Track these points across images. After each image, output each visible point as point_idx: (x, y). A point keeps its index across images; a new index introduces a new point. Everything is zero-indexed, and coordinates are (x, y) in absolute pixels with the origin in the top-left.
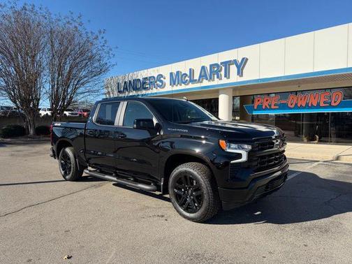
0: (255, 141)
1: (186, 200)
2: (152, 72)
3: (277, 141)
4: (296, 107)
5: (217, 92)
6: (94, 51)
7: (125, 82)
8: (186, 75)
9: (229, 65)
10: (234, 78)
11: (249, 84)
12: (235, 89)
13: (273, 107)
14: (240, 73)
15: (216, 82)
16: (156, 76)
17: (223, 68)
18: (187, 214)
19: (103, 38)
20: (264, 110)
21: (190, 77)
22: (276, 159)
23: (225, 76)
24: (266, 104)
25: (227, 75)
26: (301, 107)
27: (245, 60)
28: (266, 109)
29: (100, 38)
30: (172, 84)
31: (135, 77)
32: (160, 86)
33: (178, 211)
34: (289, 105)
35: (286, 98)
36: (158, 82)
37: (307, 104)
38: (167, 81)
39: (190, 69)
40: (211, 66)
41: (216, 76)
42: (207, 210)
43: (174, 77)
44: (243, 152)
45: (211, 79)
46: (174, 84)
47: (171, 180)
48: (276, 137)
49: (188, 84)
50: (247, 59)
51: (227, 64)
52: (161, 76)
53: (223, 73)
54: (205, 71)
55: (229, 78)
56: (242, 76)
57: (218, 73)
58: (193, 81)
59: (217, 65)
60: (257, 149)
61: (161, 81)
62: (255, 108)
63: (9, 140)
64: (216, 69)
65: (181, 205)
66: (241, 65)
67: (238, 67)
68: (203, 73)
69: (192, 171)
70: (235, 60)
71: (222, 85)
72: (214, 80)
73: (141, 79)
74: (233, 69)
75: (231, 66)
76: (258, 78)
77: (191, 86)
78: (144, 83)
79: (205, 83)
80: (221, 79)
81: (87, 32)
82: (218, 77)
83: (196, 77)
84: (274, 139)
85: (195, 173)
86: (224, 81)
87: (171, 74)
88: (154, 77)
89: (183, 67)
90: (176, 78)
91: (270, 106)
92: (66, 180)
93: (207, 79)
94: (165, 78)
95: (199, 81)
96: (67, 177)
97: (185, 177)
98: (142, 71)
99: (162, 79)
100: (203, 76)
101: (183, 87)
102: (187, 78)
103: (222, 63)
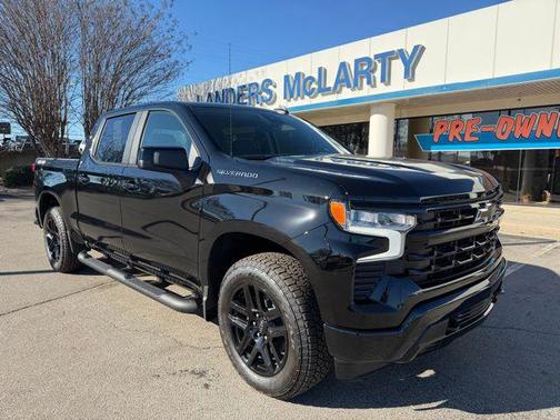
0: (426, 204)
1: (253, 343)
2: (254, 76)
3: (483, 206)
4: (511, 139)
5: (367, 110)
6: (156, 40)
7: (210, 95)
8: (311, 78)
9: (390, 59)
10: (399, 84)
11: (425, 94)
12: (400, 105)
13: (467, 138)
14: (409, 74)
15: (366, 91)
16: (260, 83)
17: (379, 65)
18: (255, 377)
19: (170, 16)
20: (452, 143)
21: (319, 83)
22: (478, 250)
23: (383, 80)
24: (454, 133)
25: (386, 79)
26: (522, 139)
27: (419, 50)
28: (455, 142)
29: (166, 16)
30: (288, 97)
31: (225, 86)
32: (267, 101)
33: (236, 365)
34: (499, 136)
35: (494, 122)
36: (264, 94)
37: (533, 132)
38: (279, 91)
39: (320, 69)
40: (357, 61)
41: (365, 80)
42: (297, 376)
43: (292, 84)
44: (393, 235)
45: (357, 86)
46: (292, 96)
47: (222, 291)
48: (479, 194)
49: (315, 96)
50: (423, 49)
51: (386, 58)
52: (268, 82)
53: (378, 74)
54: (346, 73)
55: (388, 84)
56: (412, 79)
57: (369, 74)
58: (324, 90)
59: (367, 60)
60: (431, 225)
61: (270, 92)
62: (436, 140)
63: (15, 190)
64: (365, 68)
65: (243, 353)
66: (411, 60)
67: (406, 63)
68: (342, 74)
69: (263, 275)
70: (401, 51)
71: (377, 97)
72: (361, 88)
73: (236, 88)
74: (398, 67)
75: (393, 62)
76: (443, 83)
77: (320, 99)
78: (240, 96)
79: (347, 93)
80: (374, 86)
81: (142, 6)
82: (369, 83)
83: (330, 83)
84: (474, 201)
85: (272, 282)
86: (381, 89)
87: (287, 78)
88: (257, 84)
89: (306, 64)
90: (296, 85)
91: (463, 136)
92: (55, 271)
93: (349, 86)
94: (275, 87)
95: (336, 90)
96: (57, 265)
97: (251, 289)
98: (237, 75)
99: (271, 87)
100: (343, 80)
101: (307, 101)
102: (314, 86)
103: (376, 57)
